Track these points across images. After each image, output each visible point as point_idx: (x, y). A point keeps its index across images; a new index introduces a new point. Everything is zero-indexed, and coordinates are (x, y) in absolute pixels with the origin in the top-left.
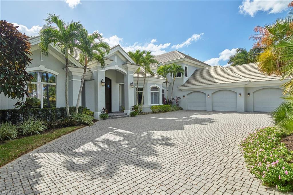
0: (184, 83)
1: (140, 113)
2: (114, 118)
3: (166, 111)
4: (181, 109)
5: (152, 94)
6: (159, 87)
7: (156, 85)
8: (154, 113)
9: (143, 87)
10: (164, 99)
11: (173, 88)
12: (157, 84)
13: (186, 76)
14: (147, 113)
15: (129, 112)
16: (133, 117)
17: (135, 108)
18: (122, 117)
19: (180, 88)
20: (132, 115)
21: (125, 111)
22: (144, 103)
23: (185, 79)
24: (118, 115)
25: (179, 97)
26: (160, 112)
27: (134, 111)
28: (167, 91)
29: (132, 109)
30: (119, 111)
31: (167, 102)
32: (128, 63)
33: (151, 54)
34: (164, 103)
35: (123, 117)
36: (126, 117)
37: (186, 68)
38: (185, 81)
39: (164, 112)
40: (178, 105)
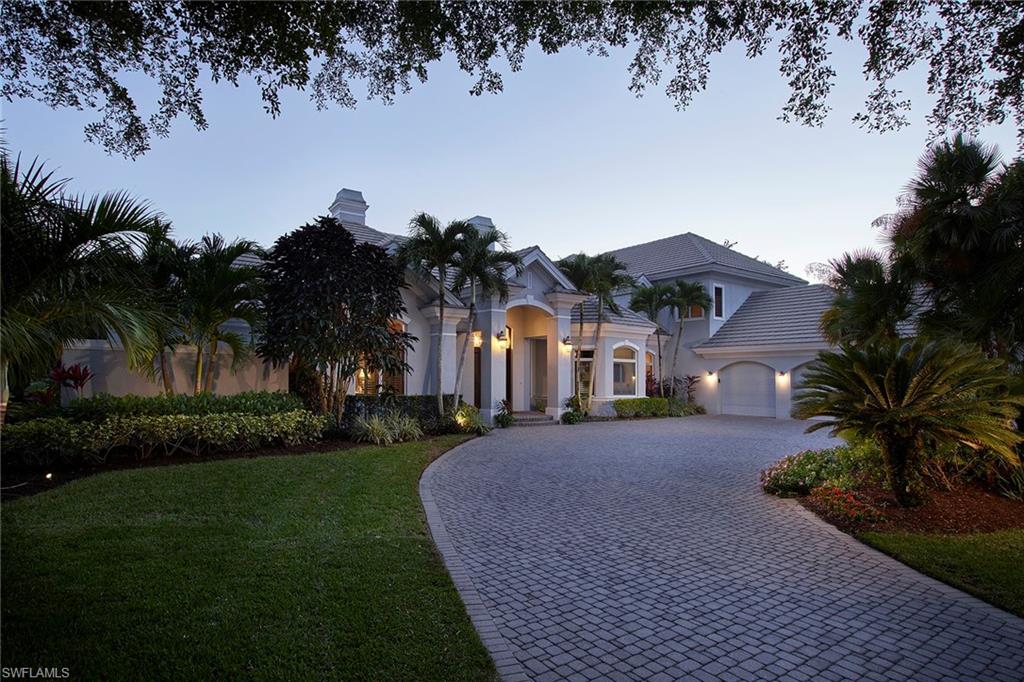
0: (711, 336)
1: (587, 418)
2: (526, 425)
3: (655, 415)
4: (700, 411)
5: (616, 366)
6: (638, 349)
7: (628, 343)
8: (621, 417)
9: (593, 347)
10: (649, 380)
11: (677, 349)
12: (630, 340)
13: (719, 313)
14: (603, 419)
15: (559, 412)
16: (571, 426)
17: (572, 403)
18: (543, 424)
19: (699, 351)
20: (567, 419)
21: (549, 410)
22: (596, 392)
23: (716, 323)
24: (533, 420)
25: (694, 377)
26: (637, 416)
27: (570, 410)
28: (660, 357)
29: (568, 406)
30: (528, 409)
31: (659, 388)
32: (558, 288)
33: (617, 261)
34: (649, 392)
35: (547, 424)
36: (552, 424)
37: (718, 291)
38: (714, 329)
39: (649, 417)
40: (691, 399)
